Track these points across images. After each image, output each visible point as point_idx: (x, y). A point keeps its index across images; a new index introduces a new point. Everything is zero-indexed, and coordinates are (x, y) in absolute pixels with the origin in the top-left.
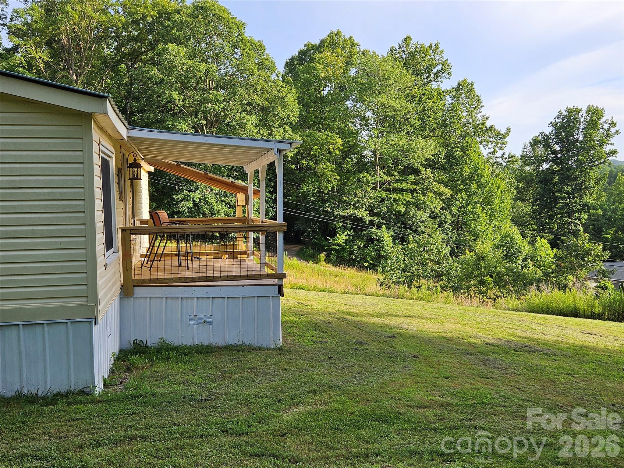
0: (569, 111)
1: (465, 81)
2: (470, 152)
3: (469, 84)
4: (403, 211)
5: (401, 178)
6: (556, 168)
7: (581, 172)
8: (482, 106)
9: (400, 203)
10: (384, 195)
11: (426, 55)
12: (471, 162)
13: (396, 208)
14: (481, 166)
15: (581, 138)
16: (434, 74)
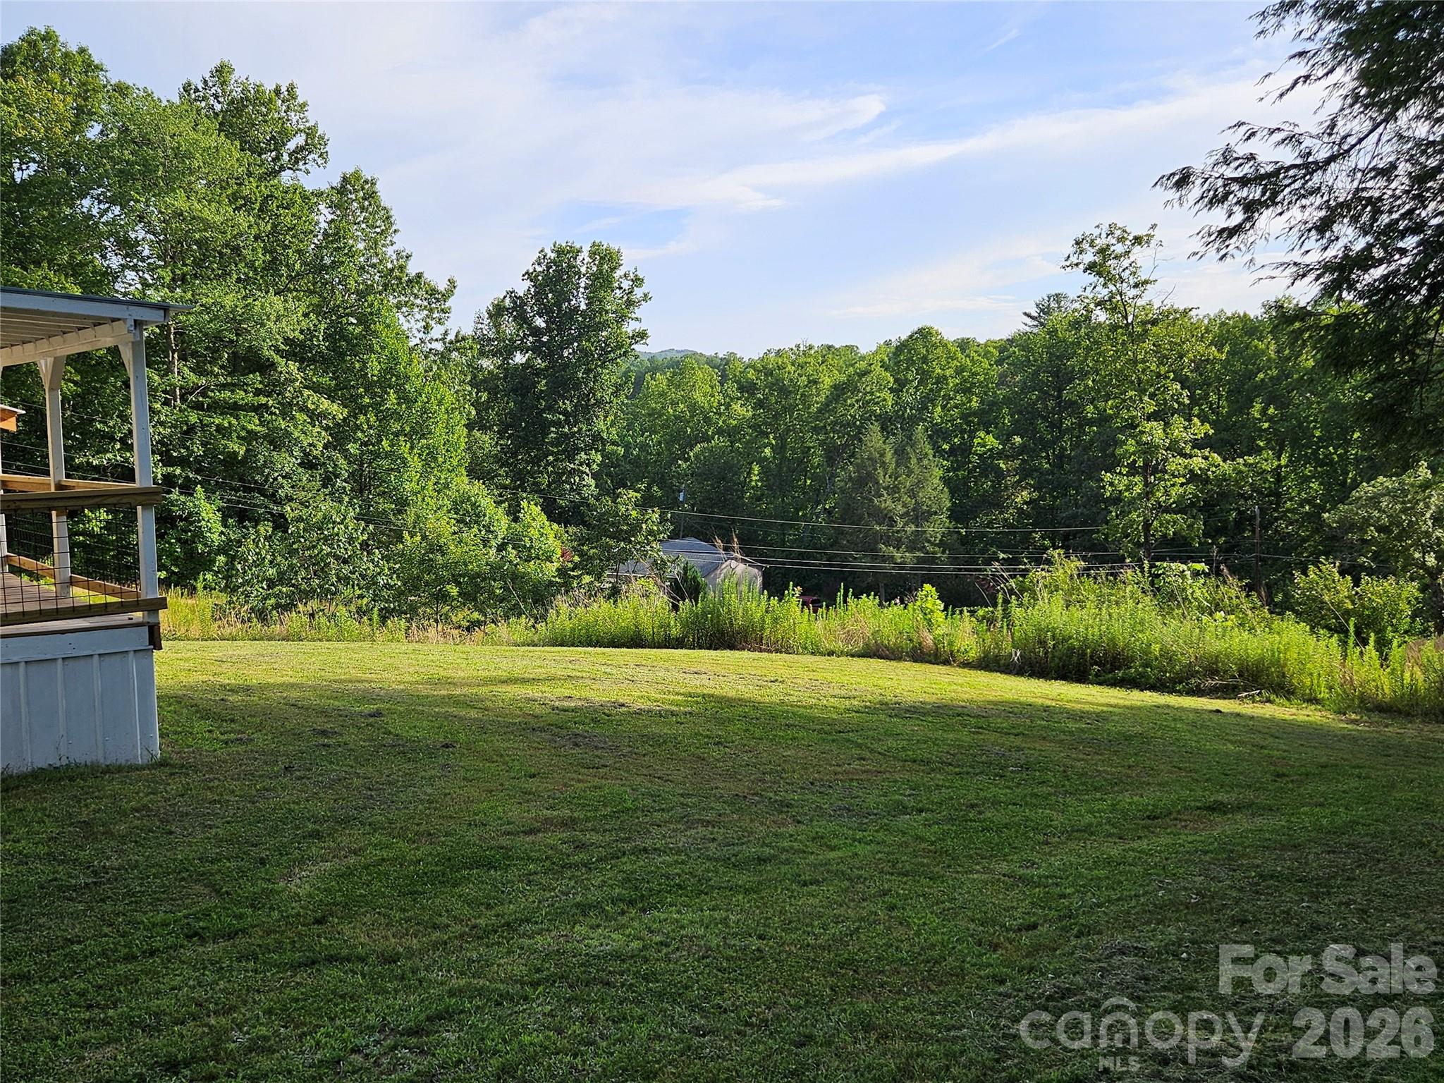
0: (560, 252)
1: (357, 175)
2: (379, 327)
3: (366, 182)
4: (242, 452)
5: (229, 380)
6: (539, 363)
7: (588, 371)
8: (395, 231)
9: (234, 435)
10: (193, 418)
11: (270, 110)
12: (383, 348)
13: (226, 447)
14: (404, 358)
15: (583, 307)
16: (290, 155)
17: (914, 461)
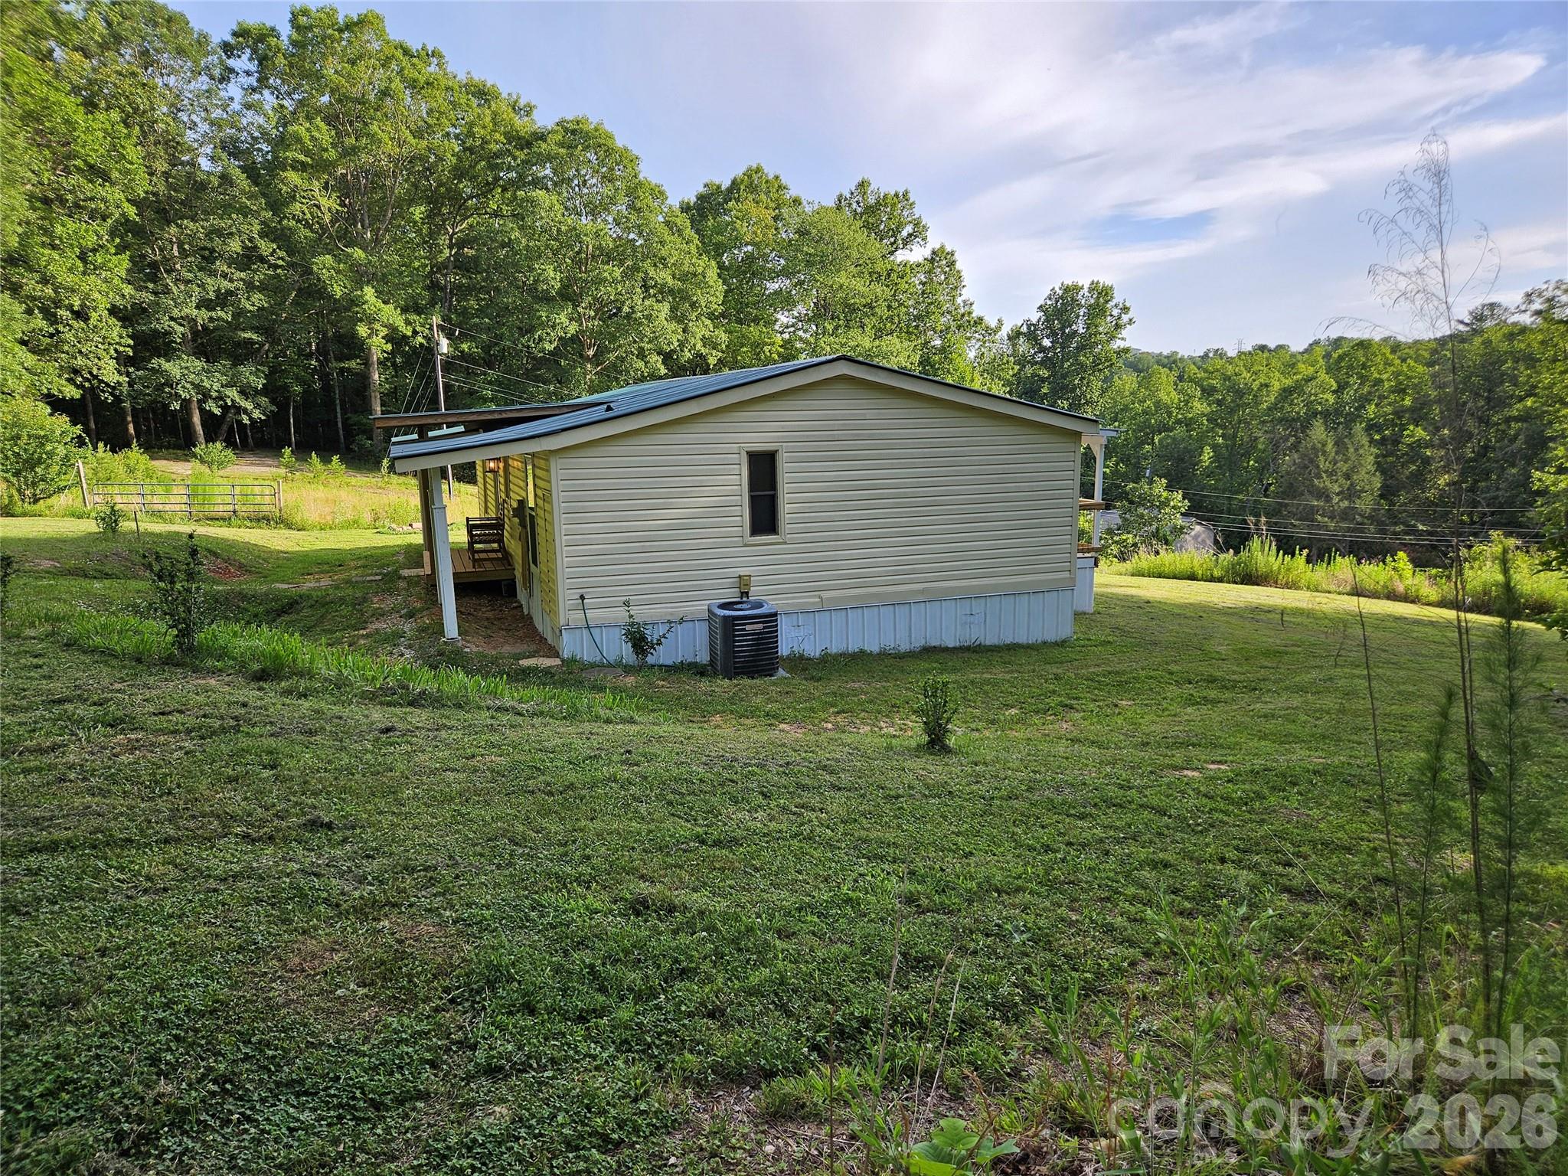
1: (942, 250)
3: (948, 253)
7: (1082, 379)
8: (964, 286)
11: (894, 210)
15: (1081, 330)
16: (903, 239)
17: (1352, 450)
